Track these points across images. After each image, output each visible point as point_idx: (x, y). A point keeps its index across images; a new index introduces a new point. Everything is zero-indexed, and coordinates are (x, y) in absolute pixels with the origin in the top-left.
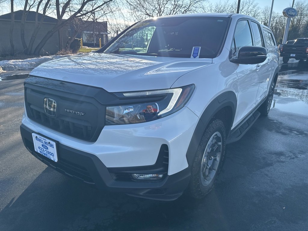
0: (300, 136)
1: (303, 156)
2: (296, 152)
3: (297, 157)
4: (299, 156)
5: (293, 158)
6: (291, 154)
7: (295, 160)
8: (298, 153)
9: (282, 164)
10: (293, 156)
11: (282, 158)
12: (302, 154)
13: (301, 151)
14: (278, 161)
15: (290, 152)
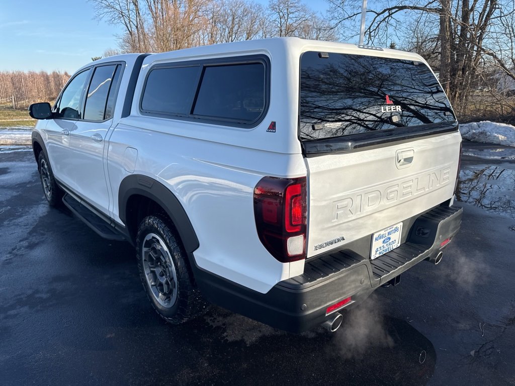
0: (30, 292)
1: (4, 258)
2: (15, 259)
3: (10, 253)
4: (8, 255)
5: (13, 249)
6: (19, 253)
7: (9, 249)
8: (11, 259)
9: (21, 239)
10: (15, 251)
11: (25, 243)
12: (7, 260)
13: (10, 263)
14: (26, 239)
15: (22, 255)
